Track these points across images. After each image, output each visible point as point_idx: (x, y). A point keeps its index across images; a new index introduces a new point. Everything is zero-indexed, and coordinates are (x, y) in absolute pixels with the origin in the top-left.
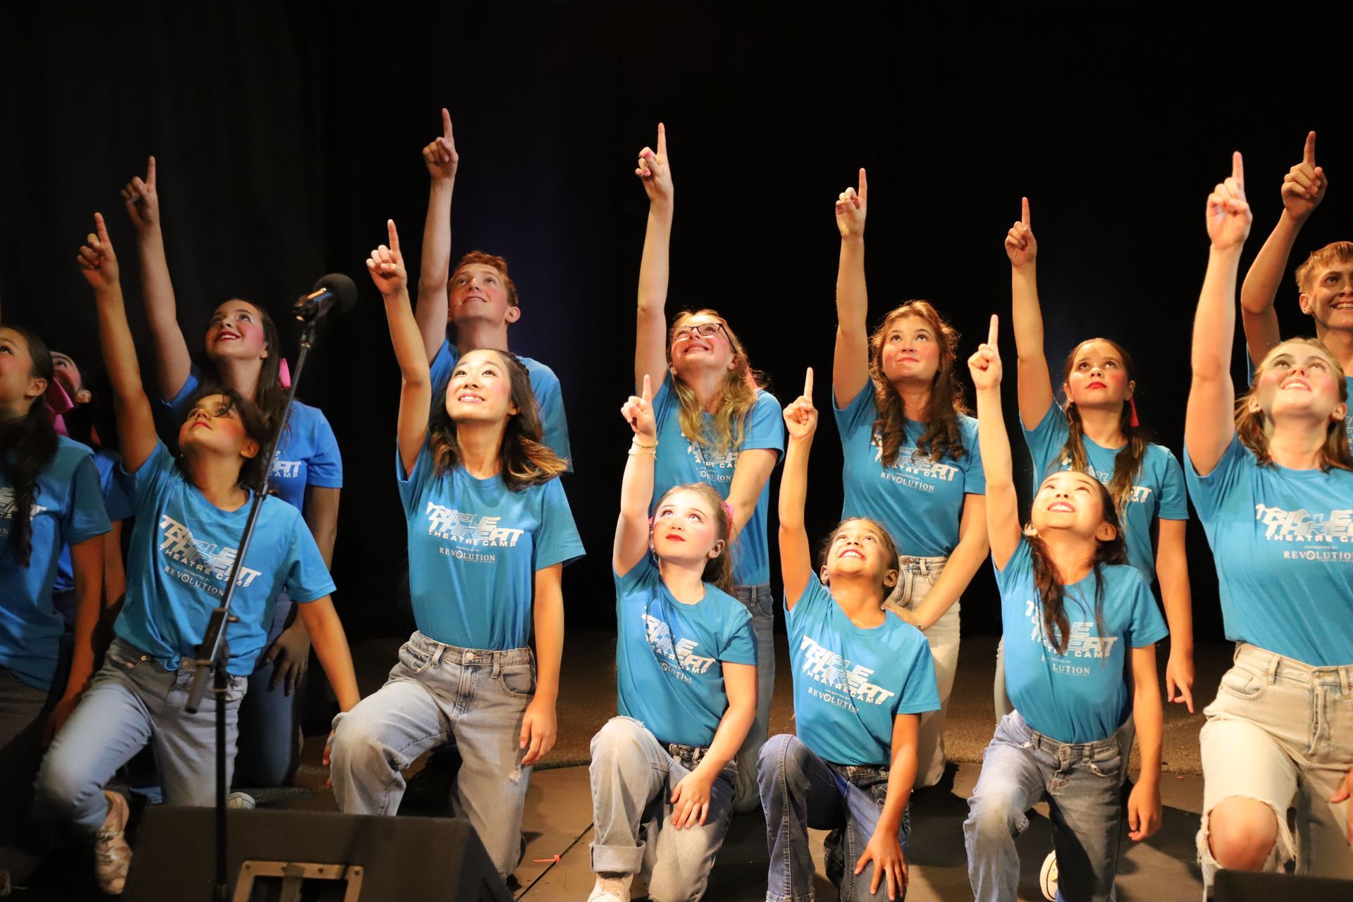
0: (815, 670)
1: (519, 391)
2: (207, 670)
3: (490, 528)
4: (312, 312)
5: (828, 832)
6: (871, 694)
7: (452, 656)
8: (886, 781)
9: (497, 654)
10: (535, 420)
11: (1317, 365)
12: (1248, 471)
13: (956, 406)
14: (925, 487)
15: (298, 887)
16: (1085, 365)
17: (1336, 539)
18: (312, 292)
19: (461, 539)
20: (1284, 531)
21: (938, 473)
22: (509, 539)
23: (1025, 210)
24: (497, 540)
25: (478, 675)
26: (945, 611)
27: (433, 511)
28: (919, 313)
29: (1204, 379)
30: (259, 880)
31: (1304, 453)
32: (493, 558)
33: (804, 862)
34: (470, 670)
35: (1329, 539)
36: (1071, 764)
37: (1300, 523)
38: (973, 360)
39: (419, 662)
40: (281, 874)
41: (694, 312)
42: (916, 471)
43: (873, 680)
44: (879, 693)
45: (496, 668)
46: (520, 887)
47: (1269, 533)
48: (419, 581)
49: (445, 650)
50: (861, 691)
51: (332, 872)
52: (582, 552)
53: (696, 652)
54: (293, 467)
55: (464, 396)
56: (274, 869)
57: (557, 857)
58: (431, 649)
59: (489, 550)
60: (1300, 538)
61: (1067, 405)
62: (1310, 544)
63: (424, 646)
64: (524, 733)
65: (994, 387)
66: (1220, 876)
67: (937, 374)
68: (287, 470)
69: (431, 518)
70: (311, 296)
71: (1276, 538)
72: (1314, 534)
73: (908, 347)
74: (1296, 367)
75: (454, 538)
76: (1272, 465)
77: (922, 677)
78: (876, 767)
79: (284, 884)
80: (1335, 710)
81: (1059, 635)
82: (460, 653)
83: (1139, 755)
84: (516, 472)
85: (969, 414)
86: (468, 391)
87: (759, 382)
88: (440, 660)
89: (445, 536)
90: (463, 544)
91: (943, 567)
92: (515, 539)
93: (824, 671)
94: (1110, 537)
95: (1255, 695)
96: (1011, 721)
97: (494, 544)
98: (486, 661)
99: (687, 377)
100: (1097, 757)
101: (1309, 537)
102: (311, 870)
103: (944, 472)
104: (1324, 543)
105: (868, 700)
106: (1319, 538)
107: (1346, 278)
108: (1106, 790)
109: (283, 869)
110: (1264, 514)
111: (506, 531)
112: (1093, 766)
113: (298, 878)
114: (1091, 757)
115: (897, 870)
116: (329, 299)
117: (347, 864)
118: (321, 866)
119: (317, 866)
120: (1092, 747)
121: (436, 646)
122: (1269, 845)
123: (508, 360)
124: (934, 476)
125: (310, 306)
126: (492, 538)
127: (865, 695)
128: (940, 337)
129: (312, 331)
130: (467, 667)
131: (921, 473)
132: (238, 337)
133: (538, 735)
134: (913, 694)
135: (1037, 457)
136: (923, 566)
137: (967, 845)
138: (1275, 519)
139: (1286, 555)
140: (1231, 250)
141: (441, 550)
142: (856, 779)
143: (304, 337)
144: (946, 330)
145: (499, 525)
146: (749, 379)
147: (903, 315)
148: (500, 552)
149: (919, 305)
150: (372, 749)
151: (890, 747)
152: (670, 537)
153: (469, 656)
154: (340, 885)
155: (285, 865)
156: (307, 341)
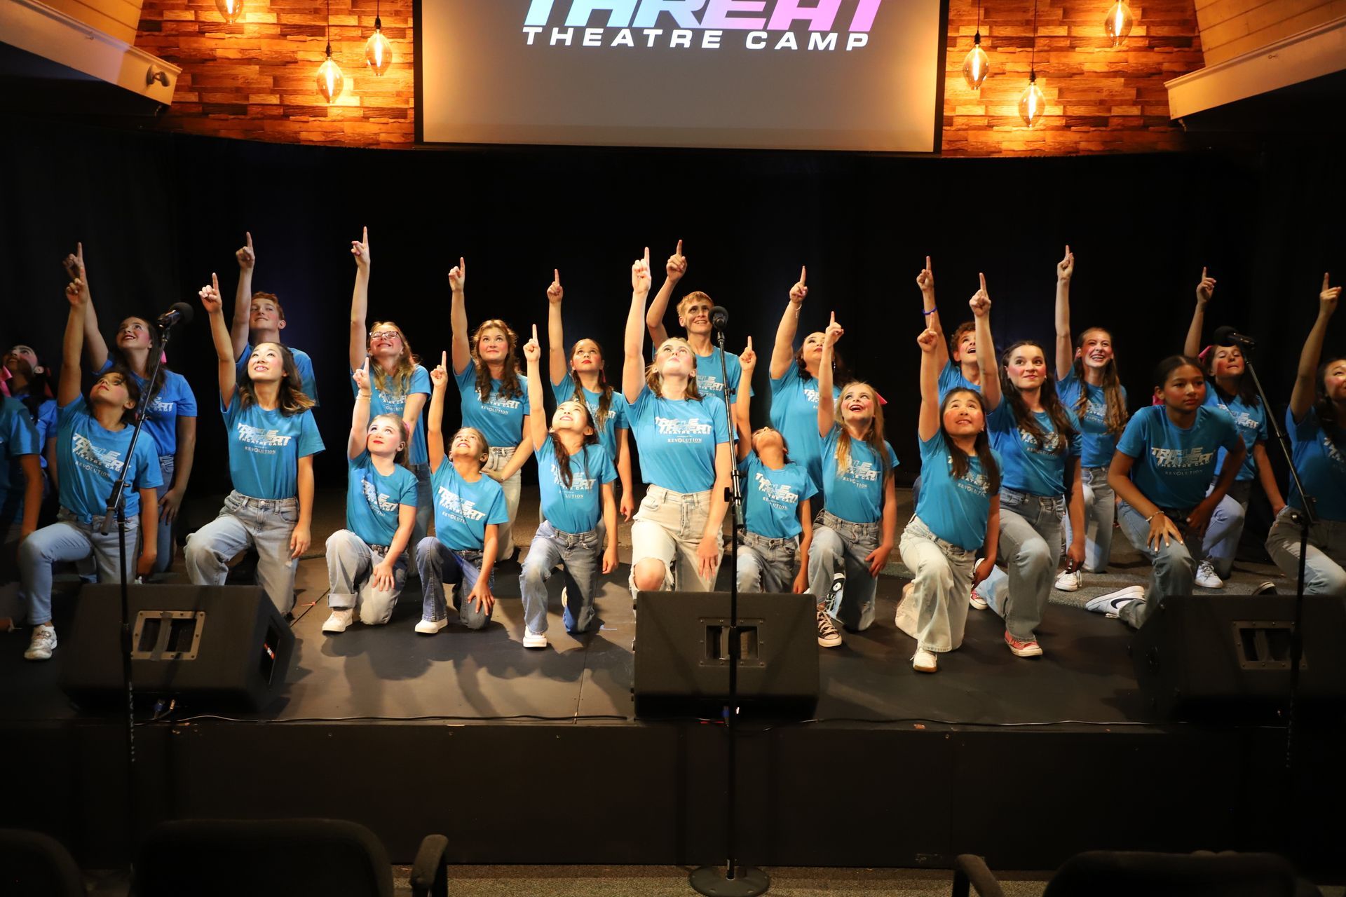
0: (446, 503)
1: (288, 364)
2: (113, 512)
3: (273, 436)
4: (167, 323)
5: (454, 585)
6: (474, 515)
7: (253, 503)
8: (481, 558)
9: (277, 501)
10: (297, 379)
11: (683, 351)
12: (652, 402)
13: (516, 370)
14: (503, 412)
15: (170, 623)
16: (581, 351)
17: (692, 432)
18: (166, 313)
19: (257, 442)
20: (668, 429)
21: (510, 405)
22: (283, 442)
23: (557, 276)
24: (277, 442)
25: (267, 513)
26: (513, 474)
27: (241, 427)
28: (497, 326)
29: (630, 357)
30: (148, 621)
31: (678, 392)
32: (274, 452)
33: (441, 599)
34: (263, 510)
35: (688, 432)
36: (574, 544)
37: (675, 426)
38: (526, 347)
39: (235, 506)
40: (160, 617)
41: (382, 322)
42: (499, 405)
43: (474, 508)
44: (477, 515)
45: (277, 509)
46: (294, 619)
47: (661, 431)
48: (235, 464)
49: (249, 500)
50: (468, 514)
51: (188, 615)
52: (323, 448)
53: (388, 500)
54: (169, 406)
55: (257, 367)
56: (156, 614)
57: (314, 603)
58: (242, 499)
59: (272, 448)
60: (675, 433)
61: (573, 371)
62: (679, 435)
63: (238, 498)
64: (293, 542)
65: (536, 360)
66: (640, 594)
67: (508, 356)
68: (165, 407)
69: (240, 432)
70: (167, 315)
71: (665, 432)
72: (681, 430)
73: (493, 345)
74: (674, 351)
75: (253, 442)
76: (662, 398)
77: (499, 506)
78: (476, 550)
79: (162, 623)
80: (692, 514)
81: (568, 480)
82: (257, 501)
83: (608, 539)
84: (288, 407)
85: (523, 375)
86: (259, 365)
87: (416, 361)
88: (246, 505)
89: (248, 441)
90: (258, 445)
91: (514, 452)
92: (286, 442)
93: (451, 503)
94: (590, 433)
95: (656, 509)
96: (544, 525)
97: (275, 444)
98: (272, 505)
99: (379, 359)
100: (586, 540)
101: (679, 432)
102: (176, 615)
103: (513, 404)
104: (686, 434)
105: (472, 518)
106: (683, 432)
107: (700, 309)
108: (591, 556)
109: (161, 614)
110: (659, 421)
111: (281, 438)
112: (584, 545)
113: (169, 619)
114: (583, 540)
115: (489, 601)
116: (178, 316)
117: (196, 611)
118: (182, 612)
119: (180, 612)
120: (584, 536)
121: (244, 498)
122: (661, 579)
123: (281, 348)
124: (508, 406)
125: (167, 319)
126: (274, 441)
127: (470, 516)
128: (508, 337)
129: (168, 333)
130: (261, 509)
131: (501, 405)
132: (134, 338)
133: (300, 543)
134: (495, 514)
135: (559, 397)
136: (503, 452)
137: (521, 587)
138: (664, 424)
139: (669, 441)
140: (643, 294)
141: (246, 448)
142: (467, 557)
143: (164, 336)
144: (510, 333)
145: (278, 434)
146: (411, 359)
147: (489, 327)
148: (279, 449)
149: (498, 322)
150: (208, 552)
151: (483, 542)
152: (375, 442)
153: (263, 503)
154: (193, 622)
155: (162, 612)
156: (165, 338)
